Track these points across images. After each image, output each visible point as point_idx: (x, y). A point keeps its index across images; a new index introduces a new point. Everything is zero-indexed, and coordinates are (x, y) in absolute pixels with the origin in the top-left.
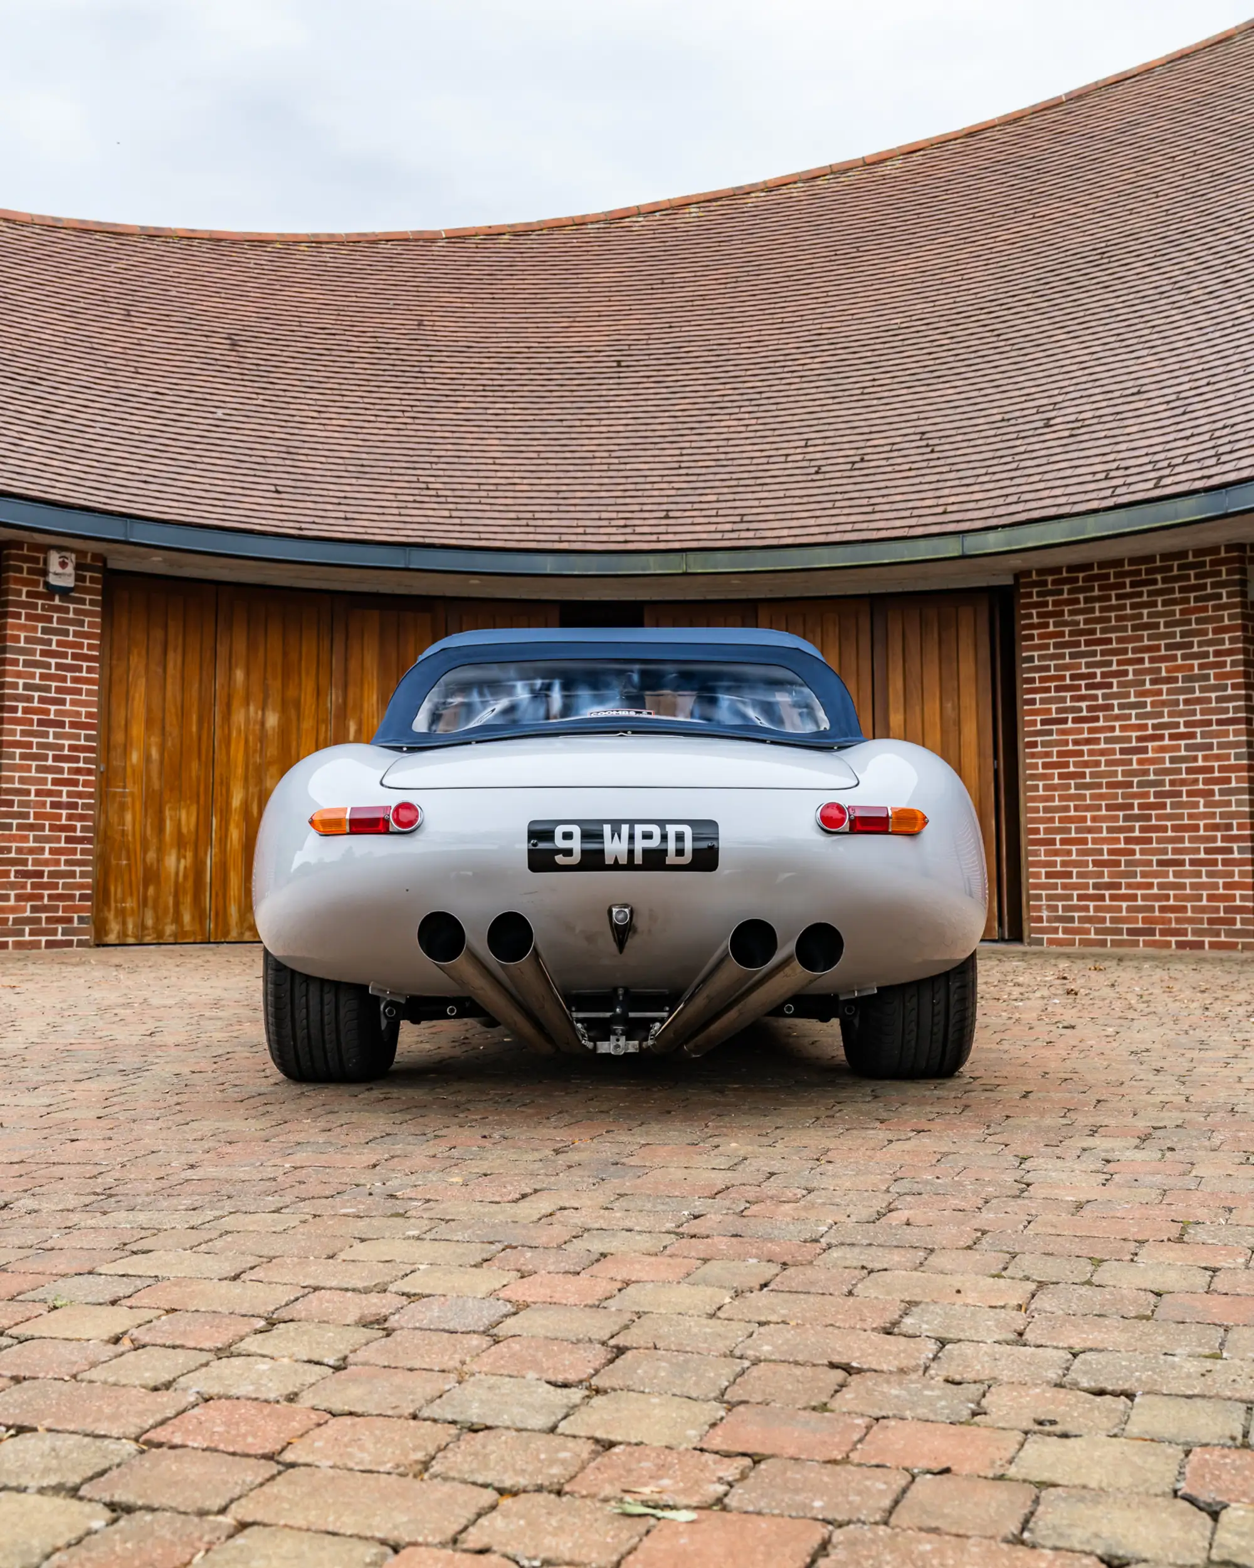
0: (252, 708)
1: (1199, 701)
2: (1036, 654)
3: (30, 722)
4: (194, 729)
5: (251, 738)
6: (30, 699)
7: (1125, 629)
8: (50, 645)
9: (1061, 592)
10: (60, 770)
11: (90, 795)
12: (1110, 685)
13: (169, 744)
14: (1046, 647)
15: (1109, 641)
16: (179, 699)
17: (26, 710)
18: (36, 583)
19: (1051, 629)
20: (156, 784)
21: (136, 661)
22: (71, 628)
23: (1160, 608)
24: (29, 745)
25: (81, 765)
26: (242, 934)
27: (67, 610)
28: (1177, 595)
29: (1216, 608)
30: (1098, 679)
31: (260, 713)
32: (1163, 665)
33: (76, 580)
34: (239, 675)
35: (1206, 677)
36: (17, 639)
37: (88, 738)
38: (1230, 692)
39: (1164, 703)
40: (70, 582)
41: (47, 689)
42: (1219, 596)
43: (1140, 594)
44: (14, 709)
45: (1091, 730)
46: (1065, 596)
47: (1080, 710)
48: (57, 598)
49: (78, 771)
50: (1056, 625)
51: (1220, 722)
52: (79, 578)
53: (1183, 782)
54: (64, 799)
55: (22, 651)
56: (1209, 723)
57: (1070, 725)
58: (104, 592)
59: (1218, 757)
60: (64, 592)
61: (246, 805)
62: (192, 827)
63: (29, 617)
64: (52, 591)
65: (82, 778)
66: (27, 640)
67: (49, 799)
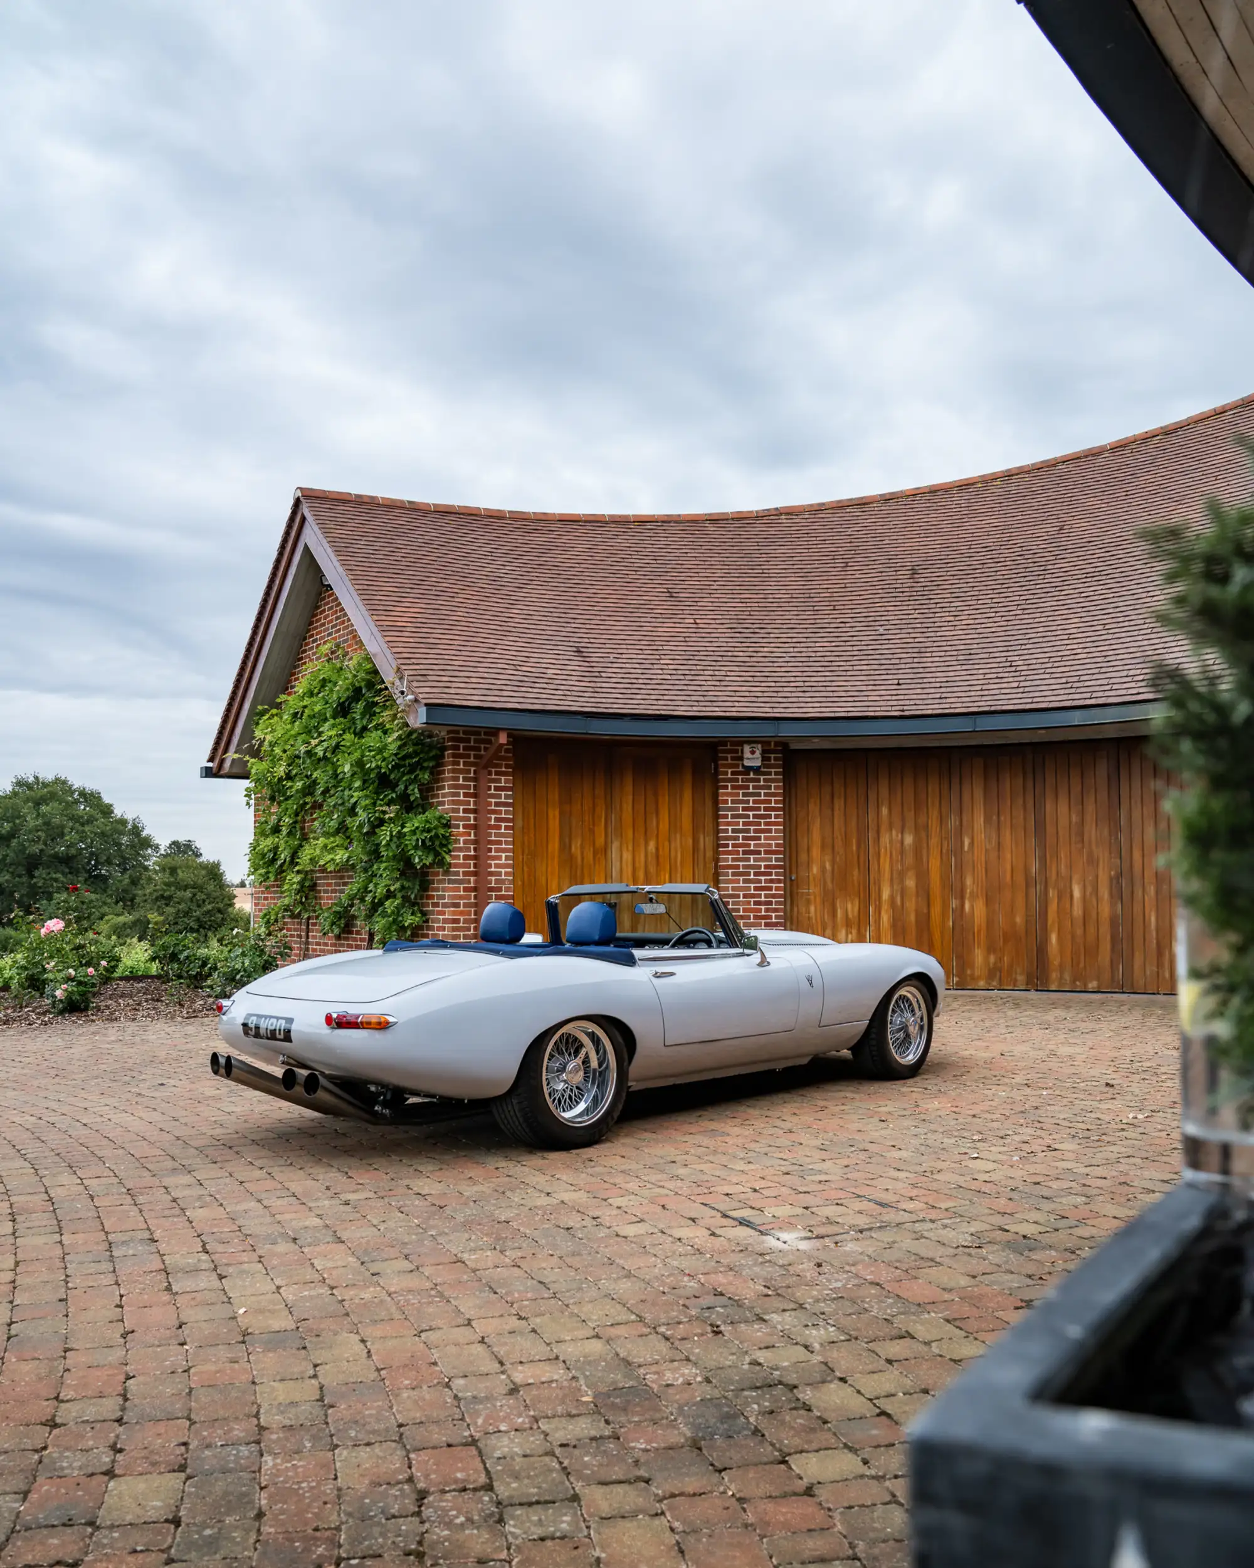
0: (894, 832)
3: (738, 853)
4: (854, 848)
5: (894, 853)
6: (737, 839)
8: (749, 803)
10: (760, 881)
11: (779, 896)
13: (838, 859)
16: (843, 830)
17: (734, 846)
18: (737, 766)
20: (830, 885)
21: (814, 807)
22: (762, 792)
24: (738, 867)
25: (774, 877)
27: (759, 780)
31: (900, 836)
33: (762, 761)
34: (885, 811)
36: (726, 802)
37: (777, 860)
40: (758, 763)
41: (748, 831)
44: (727, 846)
48: (752, 773)
49: (772, 881)
52: (765, 759)
54: (763, 899)
55: (730, 809)
58: (784, 766)
60: (757, 770)
61: (892, 898)
62: (856, 913)
63: (733, 787)
64: (748, 770)
65: (774, 885)
66: (733, 802)
67: (752, 900)
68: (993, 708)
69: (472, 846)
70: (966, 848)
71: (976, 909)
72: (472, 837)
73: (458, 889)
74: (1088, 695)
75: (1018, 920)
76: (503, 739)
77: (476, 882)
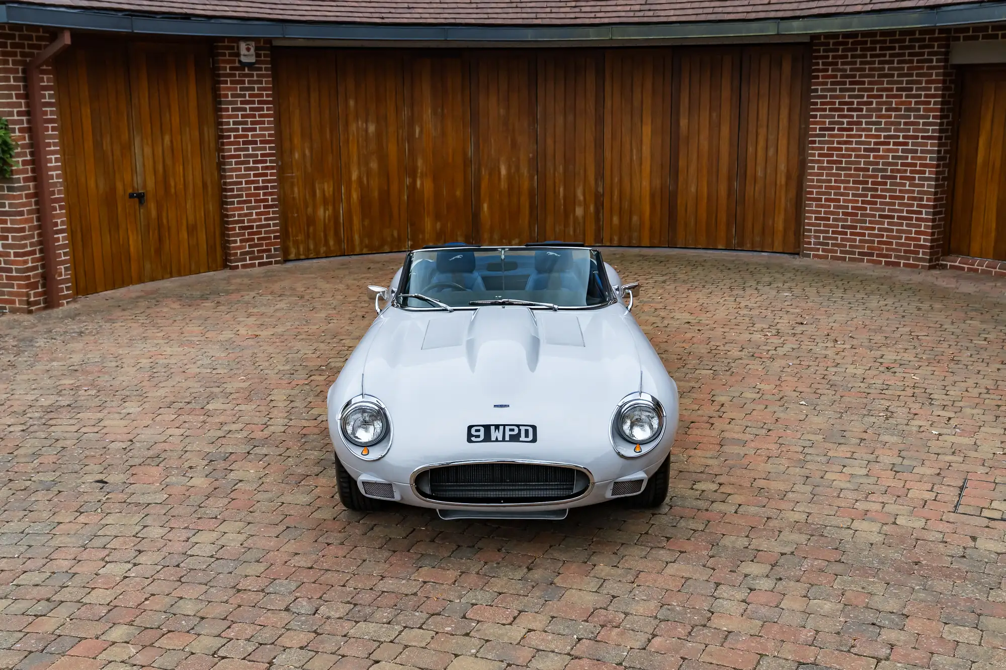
0: (360, 123)
1: (913, 124)
2: (819, 88)
3: (238, 143)
4: (328, 137)
5: (360, 139)
6: (237, 130)
7: (873, 76)
8: (245, 97)
9: (838, 50)
10: (257, 168)
11: (274, 181)
12: (861, 110)
13: (315, 146)
14: (826, 84)
15: (863, 83)
16: (319, 120)
17: (235, 137)
18: (234, 62)
19: (830, 73)
20: (309, 170)
21: (293, 99)
22: (256, 86)
23: (895, 65)
24: (239, 156)
25: (268, 164)
26: (362, 250)
27: (252, 76)
28: (907, 58)
29: (929, 68)
30: (855, 106)
31: (364, 125)
32: (894, 100)
33: (256, 57)
34: (352, 103)
35: (919, 110)
36: (226, 96)
37: (270, 148)
38: (931, 120)
39: (892, 123)
40: (253, 60)
41: (246, 123)
42: (931, 61)
43: (885, 55)
44: (229, 137)
45: (848, 136)
46: (840, 53)
47: (843, 123)
48: (246, 69)
49: (267, 168)
50: (832, 71)
51: (923, 138)
52: (258, 55)
53: (898, 171)
54: (261, 184)
55: (230, 103)
56: (917, 137)
57: (836, 132)
58: (272, 62)
59: (920, 158)
60: (250, 66)
61: (360, 178)
62: (331, 193)
63: (232, 82)
64: (243, 65)
65: (269, 172)
66: (233, 96)
67: (253, 186)
69: (28, 151)
70: (417, 136)
71: (424, 185)
72: (27, 141)
73: (20, 197)
74: (533, 16)
75: (459, 193)
76: (67, 39)
77: (36, 187)
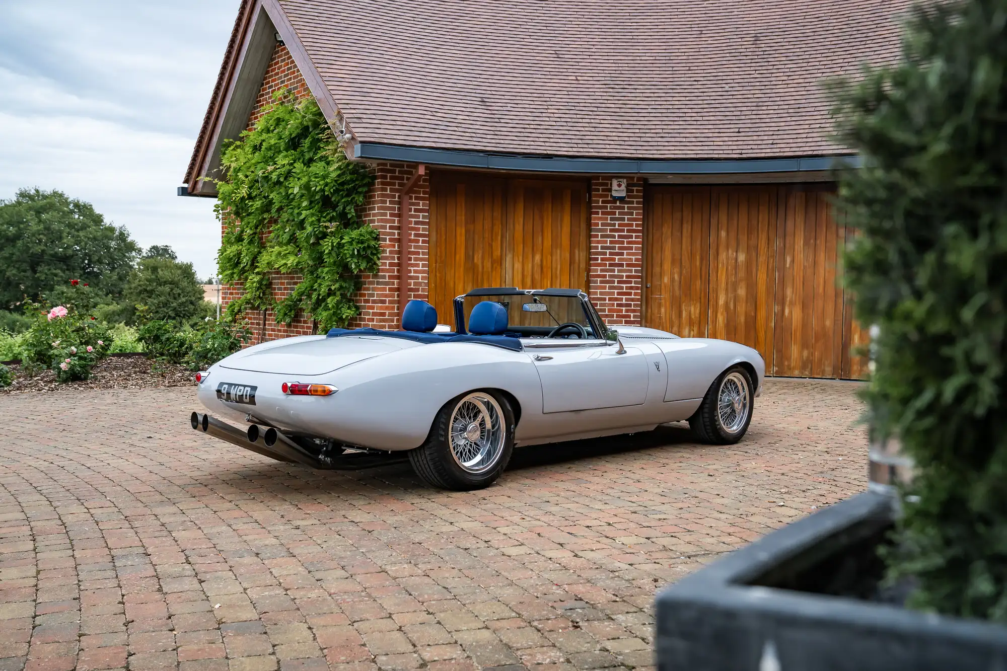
0: (730, 251)
3: (605, 265)
4: (698, 263)
5: (730, 267)
6: (605, 254)
8: (615, 226)
10: (622, 288)
11: (638, 300)
13: (684, 272)
16: (690, 248)
17: (602, 259)
18: (607, 196)
20: (677, 293)
21: (666, 230)
22: (626, 217)
24: (605, 276)
25: (633, 285)
27: (623, 208)
31: (735, 254)
33: (627, 192)
34: (723, 234)
36: (598, 224)
37: (636, 271)
40: (624, 194)
41: (614, 248)
44: (597, 259)
48: (618, 202)
49: (631, 288)
52: (628, 190)
54: (624, 302)
55: (600, 230)
58: (644, 197)
60: (622, 199)
61: (727, 304)
62: (697, 315)
63: (603, 213)
64: (615, 199)
65: (633, 291)
66: (603, 225)
67: (616, 303)
68: (815, 153)
69: (396, 256)
70: (788, 266)
71: (794, 314)
72: (396, 248)
73: (384, 289)
75: (828, 323)
76: (422, 171)
77: (399, 284)
